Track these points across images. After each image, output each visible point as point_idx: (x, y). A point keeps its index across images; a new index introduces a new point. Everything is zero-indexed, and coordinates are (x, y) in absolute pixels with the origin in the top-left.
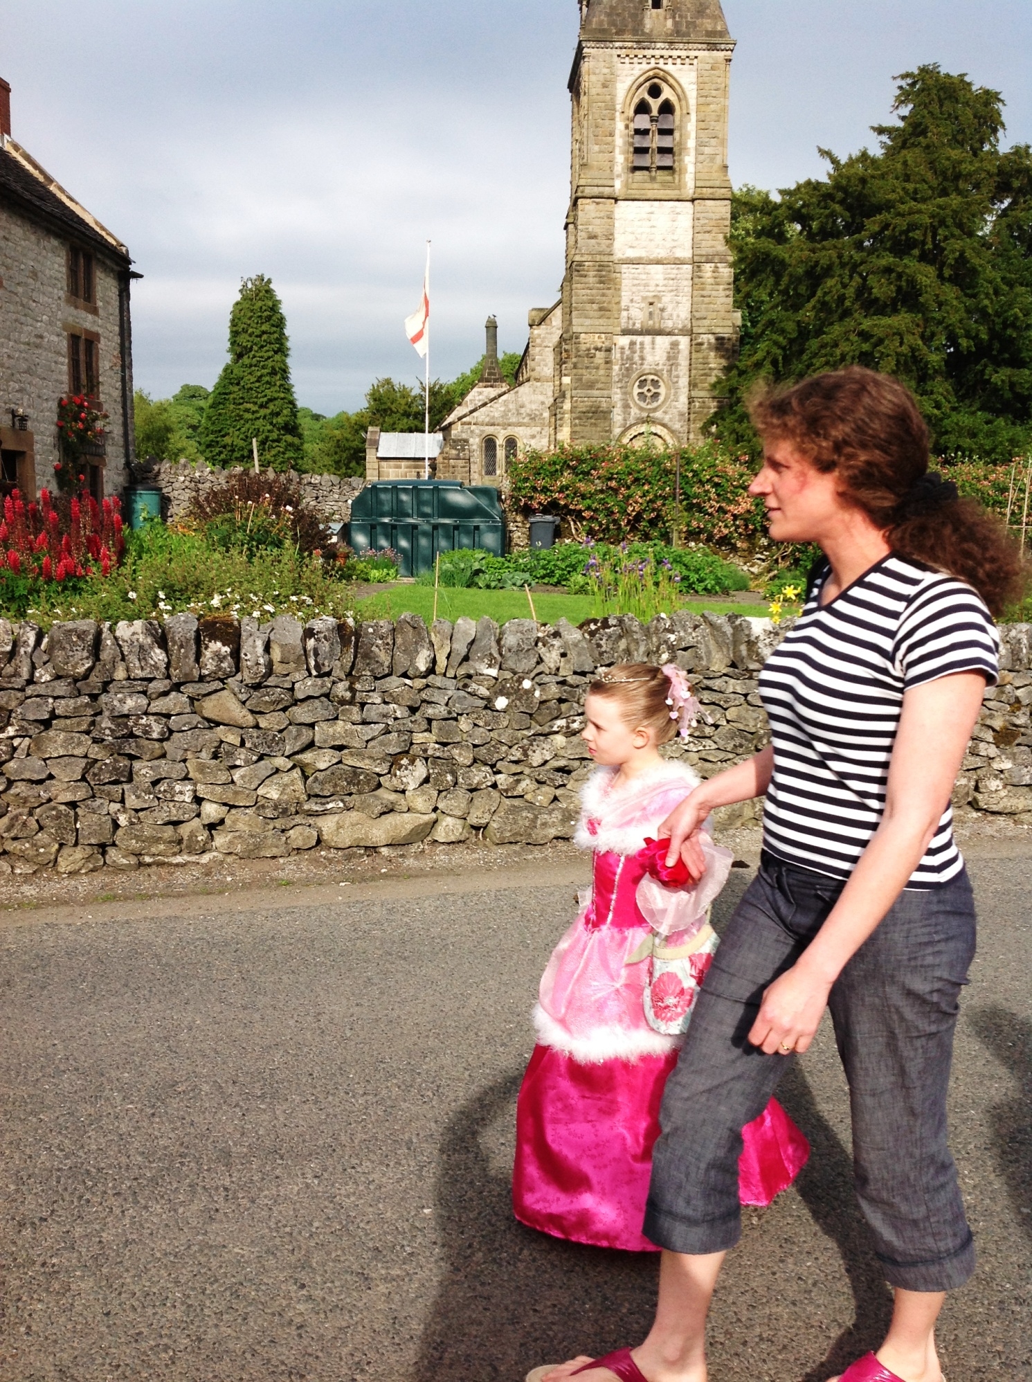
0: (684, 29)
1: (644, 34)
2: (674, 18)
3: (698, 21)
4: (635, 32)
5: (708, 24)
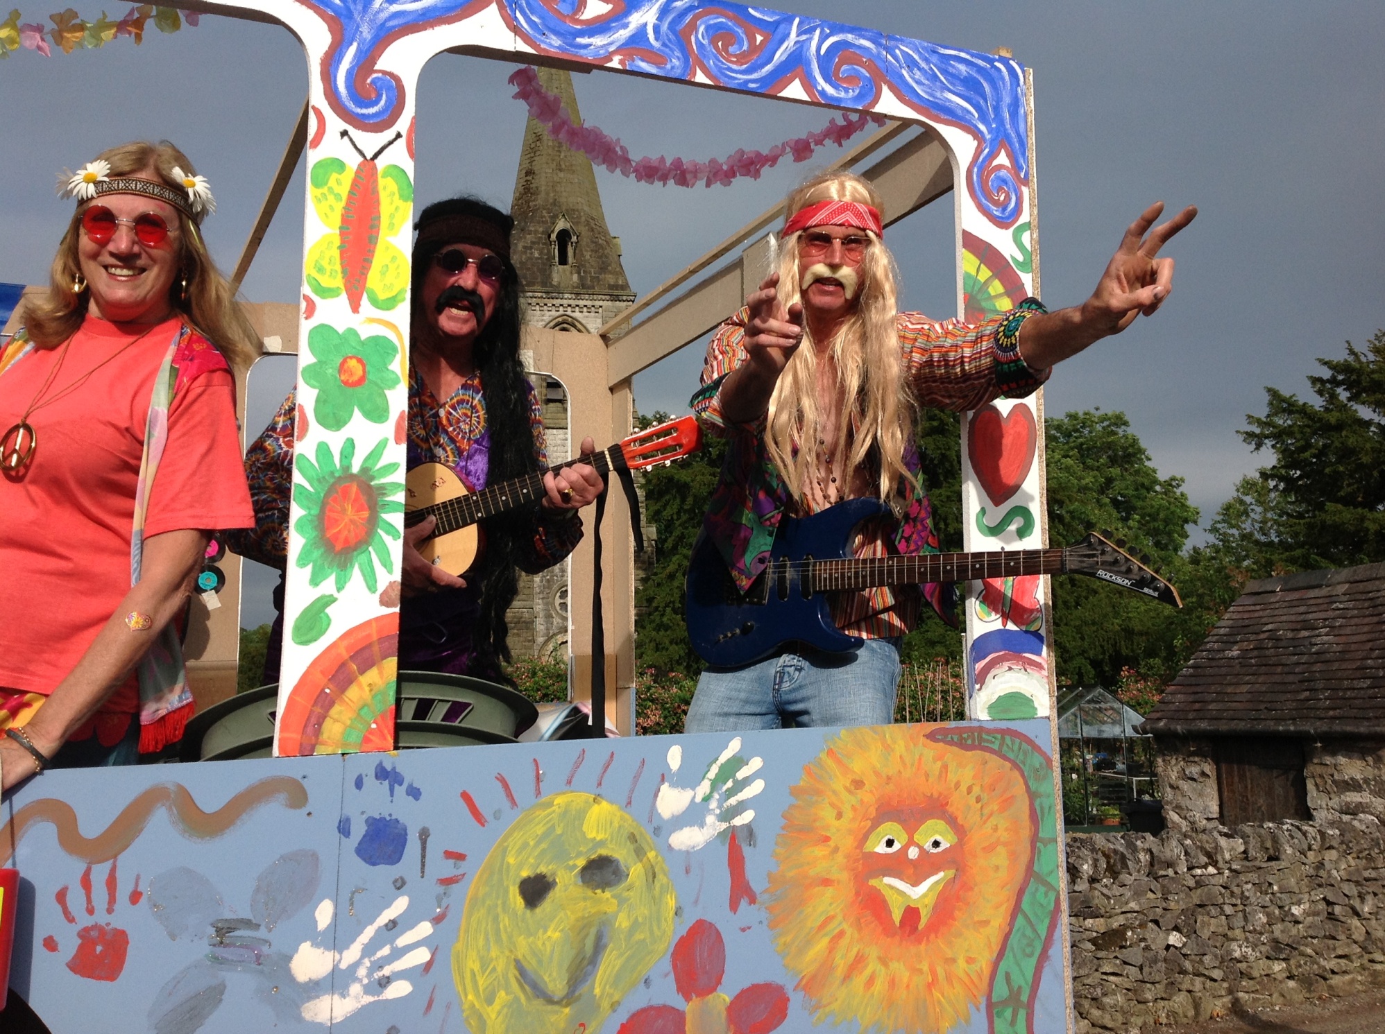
0: (589, 283)
1: (552, 286)
2: (579, 273)
3: (601, 277)
4: (544, 284)
5: (611, 279)
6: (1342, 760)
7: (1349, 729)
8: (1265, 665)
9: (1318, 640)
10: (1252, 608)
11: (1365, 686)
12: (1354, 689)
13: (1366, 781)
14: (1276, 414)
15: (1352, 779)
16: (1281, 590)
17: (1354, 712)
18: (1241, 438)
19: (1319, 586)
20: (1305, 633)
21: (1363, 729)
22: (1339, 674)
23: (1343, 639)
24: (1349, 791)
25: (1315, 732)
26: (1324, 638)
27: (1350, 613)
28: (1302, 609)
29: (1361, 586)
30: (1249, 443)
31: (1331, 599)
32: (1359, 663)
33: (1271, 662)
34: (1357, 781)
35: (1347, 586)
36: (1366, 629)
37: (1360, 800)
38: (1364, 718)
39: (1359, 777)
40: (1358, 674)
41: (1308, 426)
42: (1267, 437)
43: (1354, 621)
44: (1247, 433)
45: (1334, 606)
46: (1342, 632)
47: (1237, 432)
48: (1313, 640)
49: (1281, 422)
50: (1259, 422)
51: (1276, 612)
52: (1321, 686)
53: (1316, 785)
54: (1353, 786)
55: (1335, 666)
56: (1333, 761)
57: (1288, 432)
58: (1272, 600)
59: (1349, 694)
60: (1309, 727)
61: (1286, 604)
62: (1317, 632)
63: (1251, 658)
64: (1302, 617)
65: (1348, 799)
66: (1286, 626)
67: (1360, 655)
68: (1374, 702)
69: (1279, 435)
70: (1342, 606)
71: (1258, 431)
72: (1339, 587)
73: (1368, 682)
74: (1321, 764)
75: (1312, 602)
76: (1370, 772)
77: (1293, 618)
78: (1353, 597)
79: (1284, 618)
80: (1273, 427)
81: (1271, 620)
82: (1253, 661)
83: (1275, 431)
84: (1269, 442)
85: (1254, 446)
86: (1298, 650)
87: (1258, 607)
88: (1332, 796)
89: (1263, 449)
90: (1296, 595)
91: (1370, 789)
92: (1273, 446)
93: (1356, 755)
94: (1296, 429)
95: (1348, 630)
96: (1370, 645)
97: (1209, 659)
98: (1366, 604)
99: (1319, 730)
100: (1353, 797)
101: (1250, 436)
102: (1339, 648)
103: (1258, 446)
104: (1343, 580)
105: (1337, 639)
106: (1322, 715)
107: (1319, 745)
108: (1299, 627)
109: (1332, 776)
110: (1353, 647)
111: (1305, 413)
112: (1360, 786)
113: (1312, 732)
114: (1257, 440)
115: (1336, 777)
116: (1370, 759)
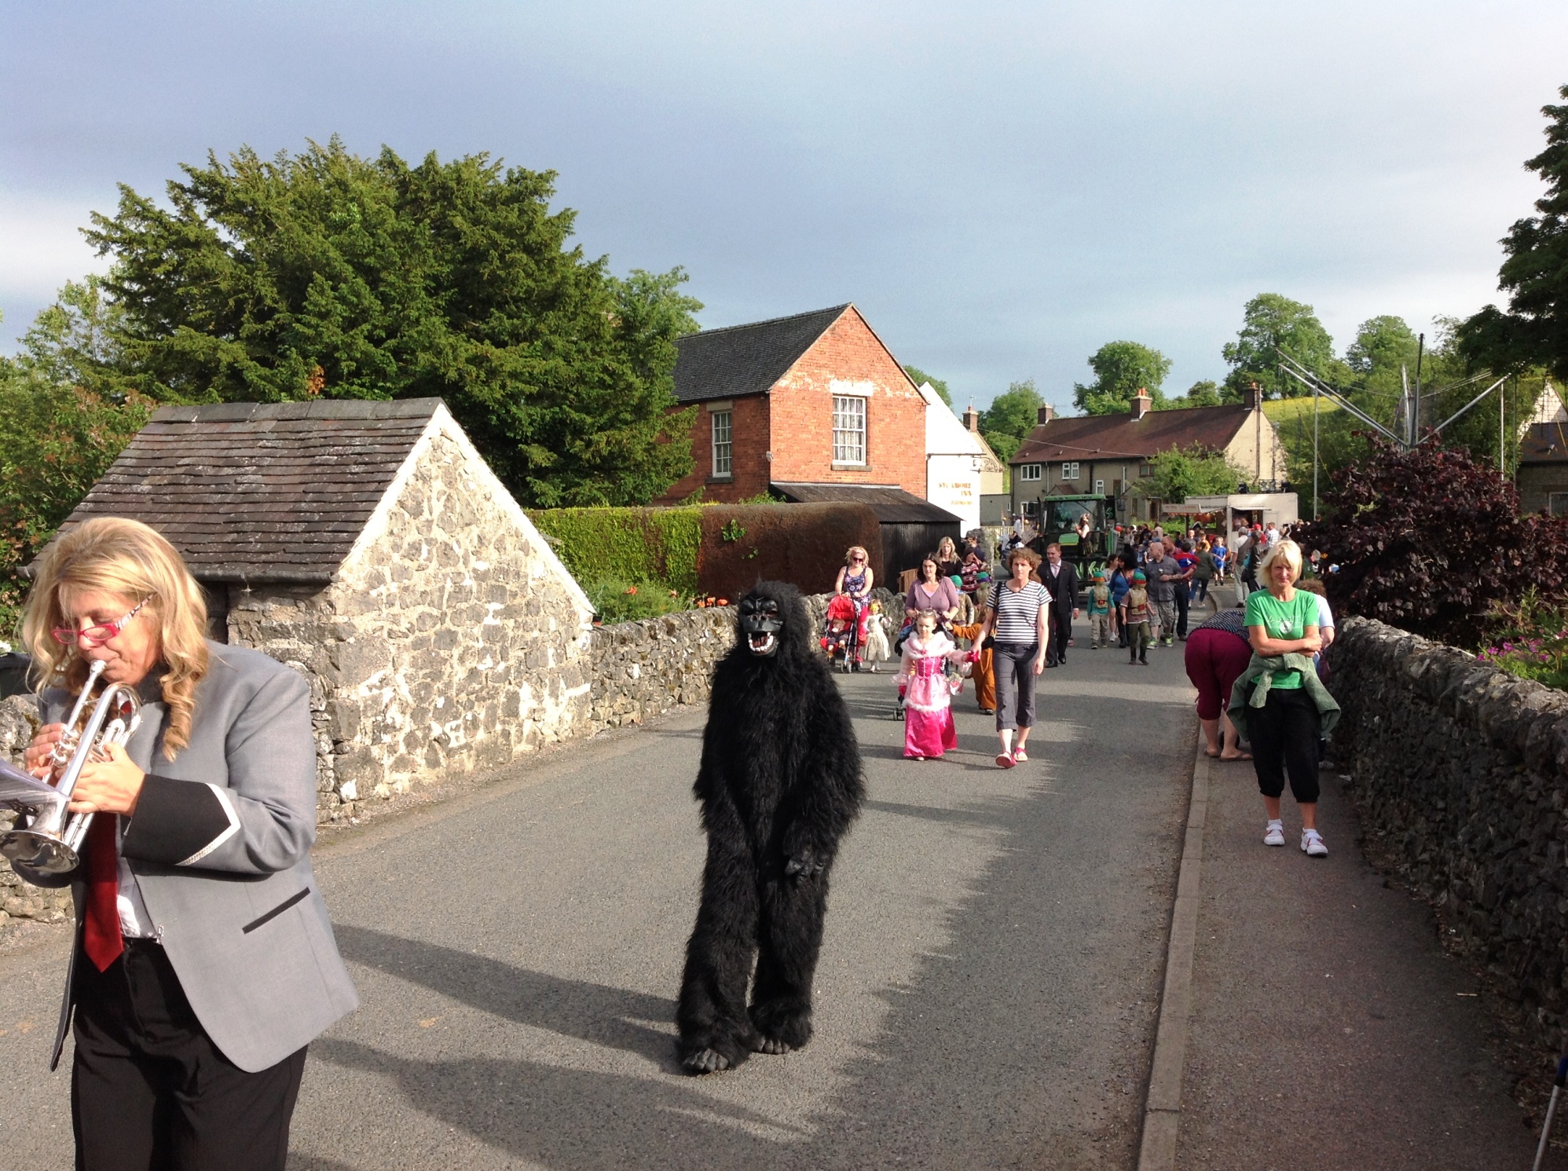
6: (271, 606)
7: (285, 574)
8: (183, 503)
9: (245, 479)
10: (164, 438)
11: (300, 530)
12: (287, 533)
13: (296, 627)
14: (127, 217)
15: (281, 625)
16: (197, 422)
17: (288, 557)
18: (85, 237)
19: (243, 421)
20: (230, 471)
21: (301, 574)
22: (270, 517)
23: (273, 480)
24: (277, 637)
25: (247, 577)
26: (251, 478)
27: (279, 453)
28: (224, 444)
29: (290, 425)
30: (93, 245)
31: (257, 436)
32: (291, 506)
33: (189, 500)
34: (286, 627)
35: (274, 423)
36: (298, 470)
37: (288, 646)
38: (301, 563)
39: (288, 623)
40: (292, 517)
41: (162, 237)
42: (114, 242)
43: (284, 461)
44: (91, 233)
45: (261, 443)
46: (270, 472)
47: (80, 229)
48: (239, 479)
49: (132, 227)
50: (106, 222)
51: (193, 445)
52: (251, 528)
53: (240, 632)
54: (282, 632)
55: (266, 507)
56: (262, 607)
57: (140, 240)
58: (187, 431)
59: (282, 537)
60: (241, 572)
61: (204, 437)
62: (242, 470)
63: (166, 494)
64: (224, 453)
65: (274, 646)
66: (207, 461)
67: (292, 498)
68: (311, 547)
69: (129, 242)
70: (269, 444)
71: (104, 233)
72: (265, 423)
73: (303, 526)
74: (248, 610)
75: (235, 437)
76: (301, 618)
77: (214, 453)
78: (282, 436)
79: (204, 452)
80: (123, 231)
81: (187, 453)
82: (168, 497)
83: (125, 236)
84: (116, 248)
85: (98, 249)
86: (222, 488)
87: (171, 438)
88: (256, 643)
89: (109, 254)
90: (216, 428)
91: (299, 635)
92: (119, 254)
93: (287, 600)
94: (149, 239)
95: (278, 470)
96: (302, 488)
97: (113, 493)
98: (297, 445)
99: (251, 575)
100: (281, 644)
101: (96, 236)
102: (269, 489)
103: (104, 251)
104: (270, 416)
105: (266, 480)
106: (255, 560)
107: (249, 590)
108: (221, 463)
109: (259, 622)
110: (284, 489)
111: (161, 223)
112: (289, 633)
113: (243, 577)
114: (103, 242)
115: (263, 624)
116: (302, 605)
